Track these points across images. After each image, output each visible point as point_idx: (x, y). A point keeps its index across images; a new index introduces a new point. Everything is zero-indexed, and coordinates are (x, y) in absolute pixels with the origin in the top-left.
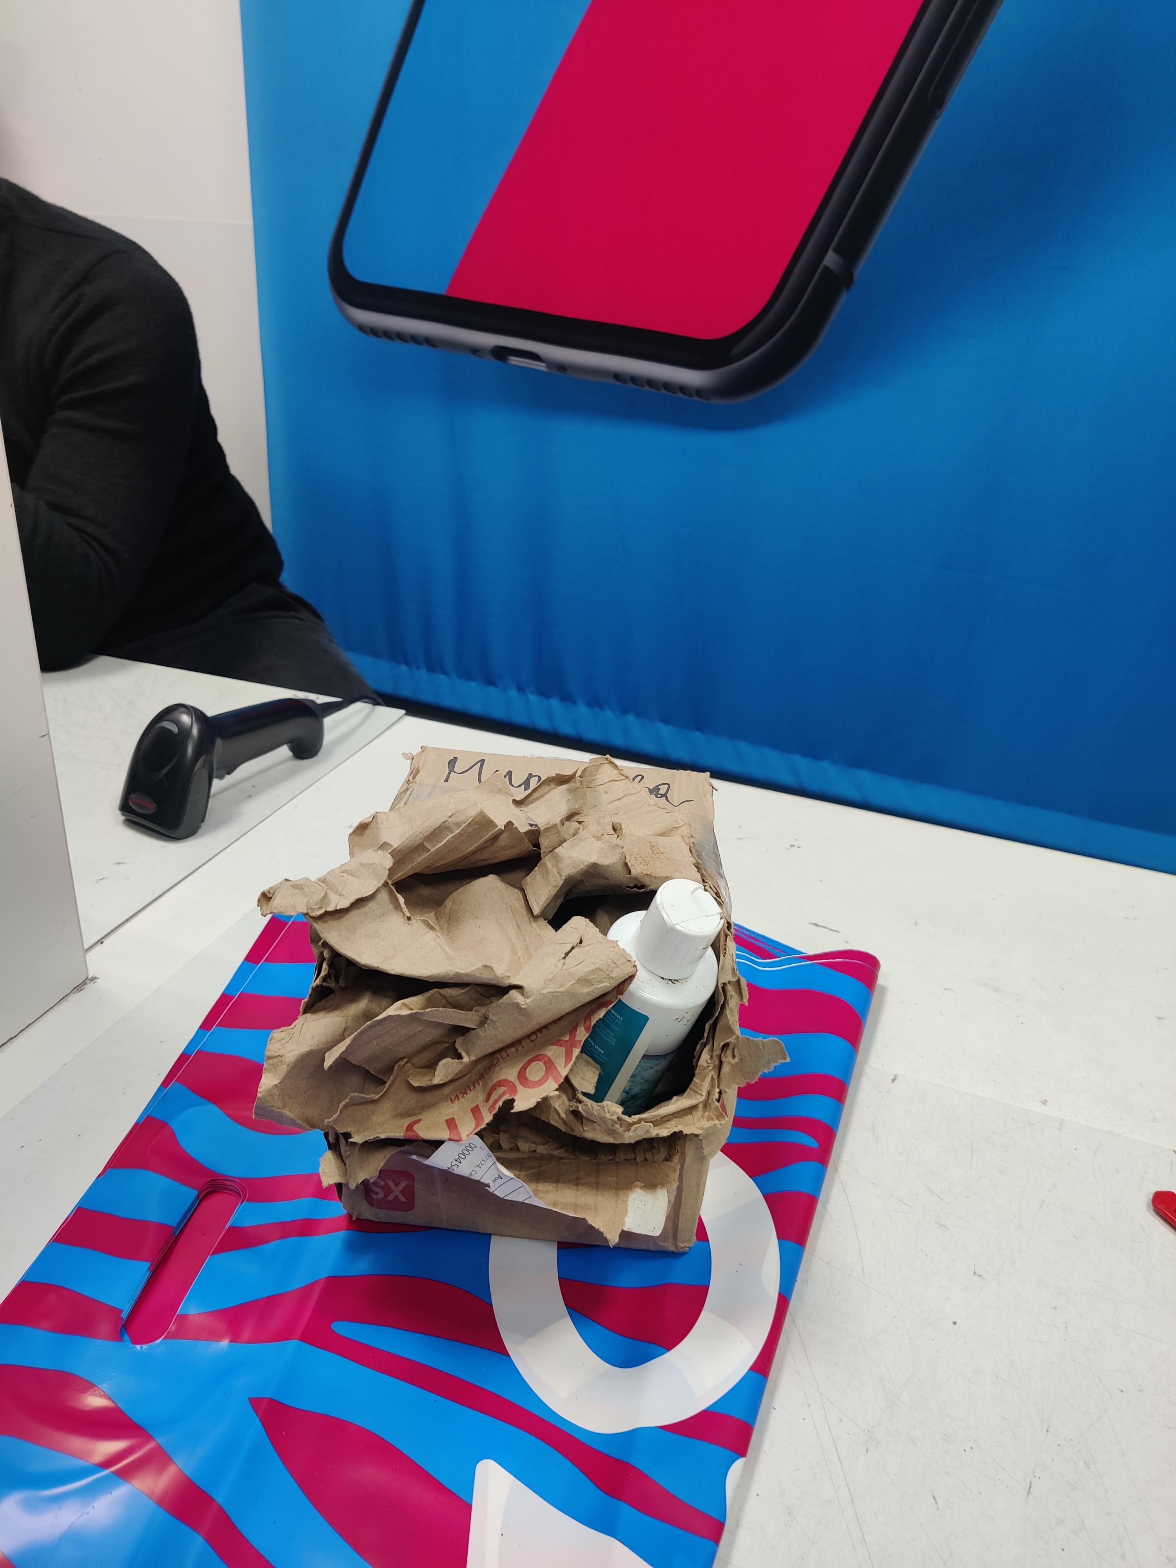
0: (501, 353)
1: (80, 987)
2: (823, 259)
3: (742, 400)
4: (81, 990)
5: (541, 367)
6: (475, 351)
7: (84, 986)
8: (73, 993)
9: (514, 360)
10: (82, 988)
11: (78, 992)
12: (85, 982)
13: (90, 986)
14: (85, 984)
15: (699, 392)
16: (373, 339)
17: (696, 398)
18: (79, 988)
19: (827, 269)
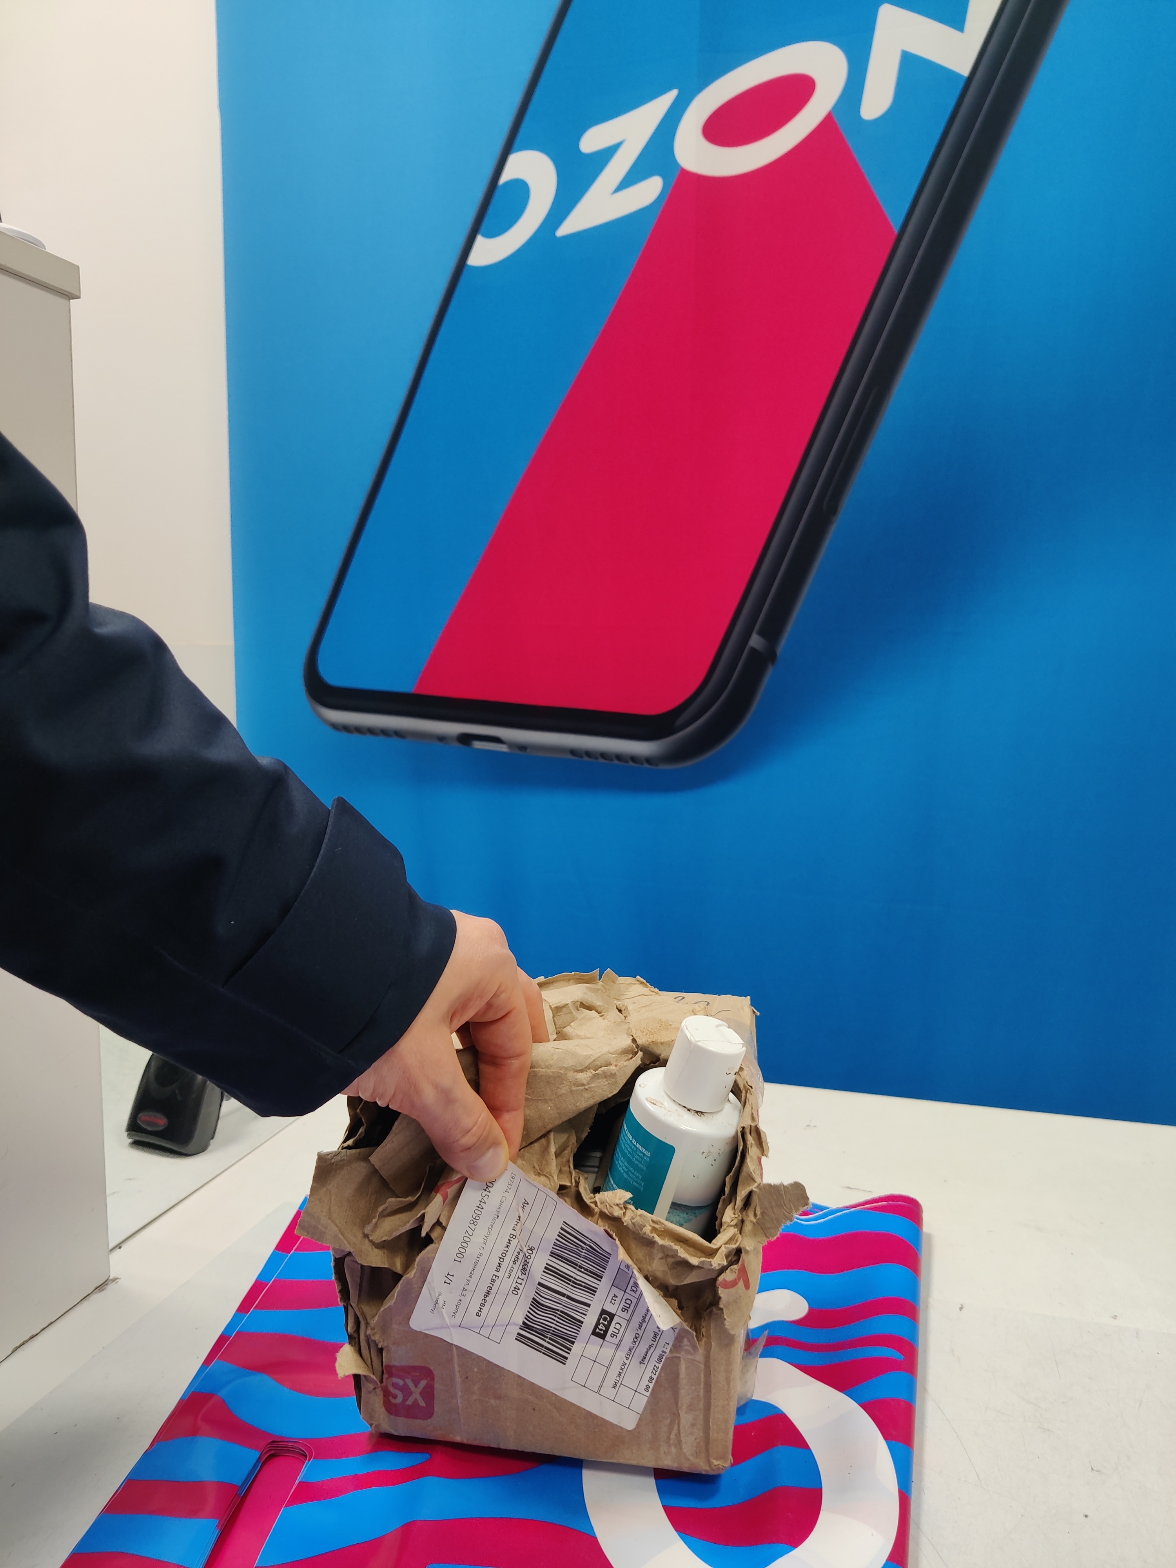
0: (465, 739)
1: (102, 1288)
2: (747, 642)
3: (688, 764)
4: (103, 1290)
5: (503, 748)
6: (442, 738)
7: (106, 1286)
8: (96, 1293)
9: (478, 745)
10: (104, 1288)
11: (99, 1292)
12: (107, 1282)
13: (111, 1287)
14: (107, 1284)
15: (649, 760)
16: (344, 735)
17: (646, 766)
18: (100, 1288)
19: (753, 650)
